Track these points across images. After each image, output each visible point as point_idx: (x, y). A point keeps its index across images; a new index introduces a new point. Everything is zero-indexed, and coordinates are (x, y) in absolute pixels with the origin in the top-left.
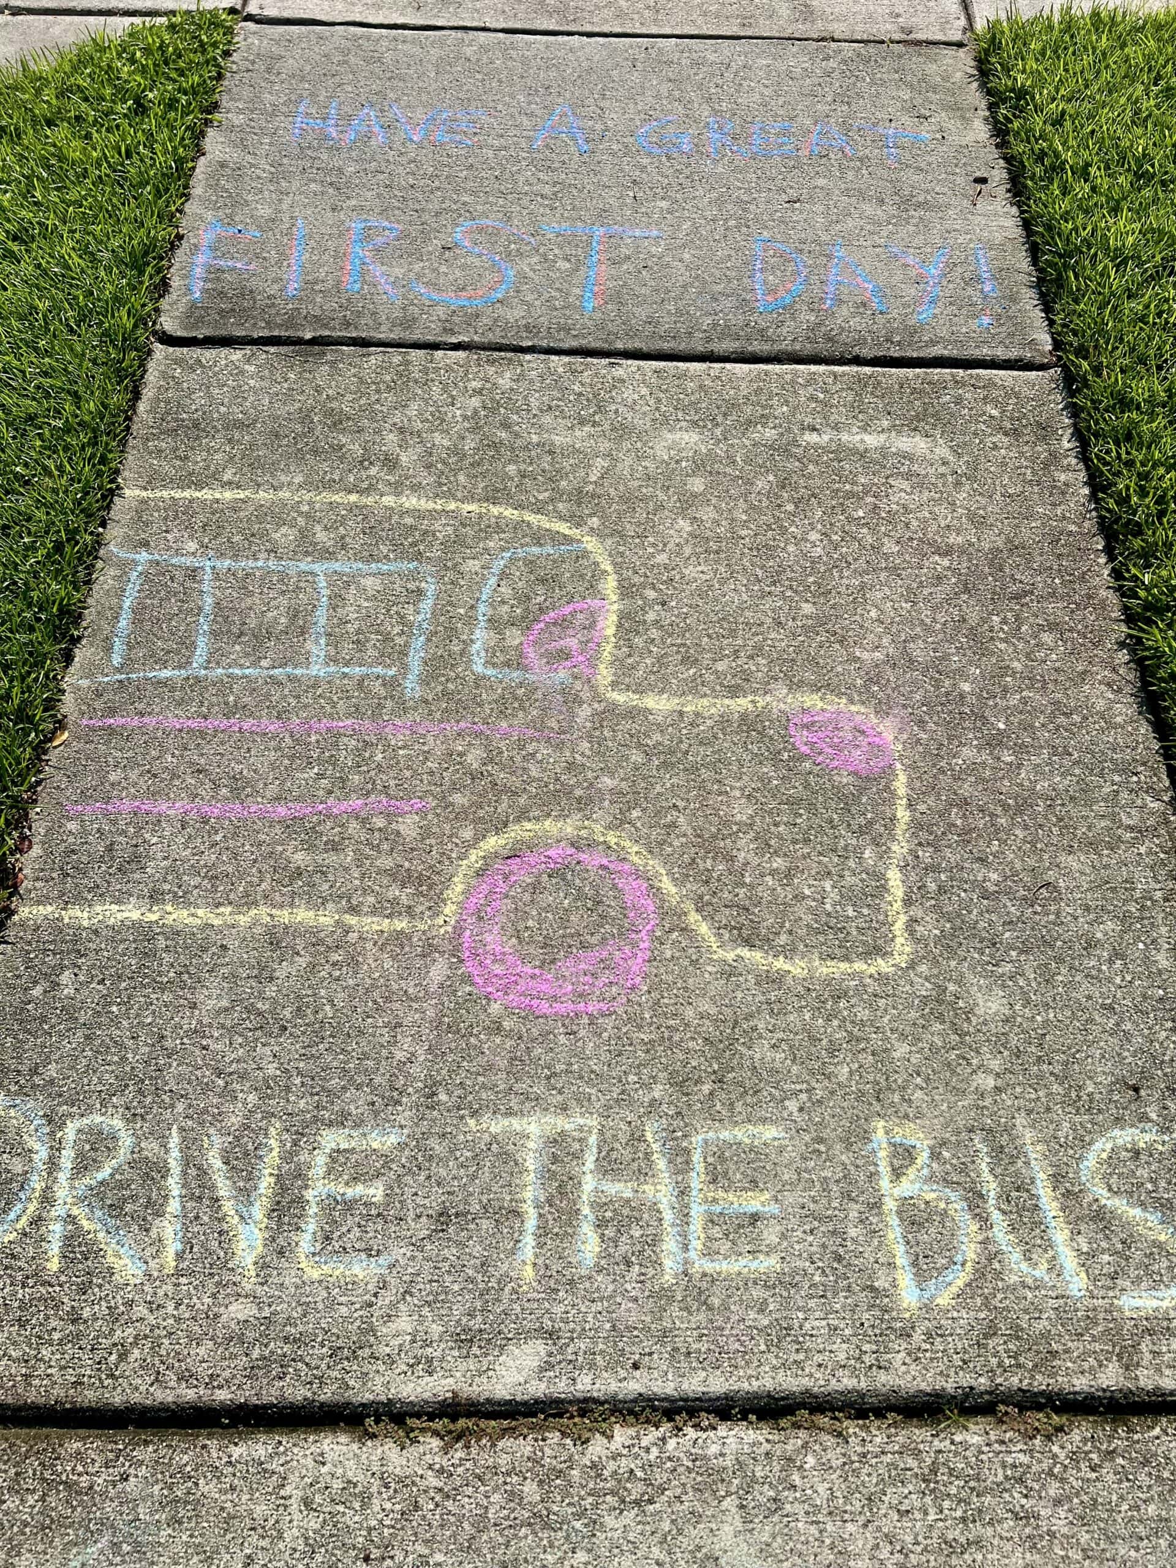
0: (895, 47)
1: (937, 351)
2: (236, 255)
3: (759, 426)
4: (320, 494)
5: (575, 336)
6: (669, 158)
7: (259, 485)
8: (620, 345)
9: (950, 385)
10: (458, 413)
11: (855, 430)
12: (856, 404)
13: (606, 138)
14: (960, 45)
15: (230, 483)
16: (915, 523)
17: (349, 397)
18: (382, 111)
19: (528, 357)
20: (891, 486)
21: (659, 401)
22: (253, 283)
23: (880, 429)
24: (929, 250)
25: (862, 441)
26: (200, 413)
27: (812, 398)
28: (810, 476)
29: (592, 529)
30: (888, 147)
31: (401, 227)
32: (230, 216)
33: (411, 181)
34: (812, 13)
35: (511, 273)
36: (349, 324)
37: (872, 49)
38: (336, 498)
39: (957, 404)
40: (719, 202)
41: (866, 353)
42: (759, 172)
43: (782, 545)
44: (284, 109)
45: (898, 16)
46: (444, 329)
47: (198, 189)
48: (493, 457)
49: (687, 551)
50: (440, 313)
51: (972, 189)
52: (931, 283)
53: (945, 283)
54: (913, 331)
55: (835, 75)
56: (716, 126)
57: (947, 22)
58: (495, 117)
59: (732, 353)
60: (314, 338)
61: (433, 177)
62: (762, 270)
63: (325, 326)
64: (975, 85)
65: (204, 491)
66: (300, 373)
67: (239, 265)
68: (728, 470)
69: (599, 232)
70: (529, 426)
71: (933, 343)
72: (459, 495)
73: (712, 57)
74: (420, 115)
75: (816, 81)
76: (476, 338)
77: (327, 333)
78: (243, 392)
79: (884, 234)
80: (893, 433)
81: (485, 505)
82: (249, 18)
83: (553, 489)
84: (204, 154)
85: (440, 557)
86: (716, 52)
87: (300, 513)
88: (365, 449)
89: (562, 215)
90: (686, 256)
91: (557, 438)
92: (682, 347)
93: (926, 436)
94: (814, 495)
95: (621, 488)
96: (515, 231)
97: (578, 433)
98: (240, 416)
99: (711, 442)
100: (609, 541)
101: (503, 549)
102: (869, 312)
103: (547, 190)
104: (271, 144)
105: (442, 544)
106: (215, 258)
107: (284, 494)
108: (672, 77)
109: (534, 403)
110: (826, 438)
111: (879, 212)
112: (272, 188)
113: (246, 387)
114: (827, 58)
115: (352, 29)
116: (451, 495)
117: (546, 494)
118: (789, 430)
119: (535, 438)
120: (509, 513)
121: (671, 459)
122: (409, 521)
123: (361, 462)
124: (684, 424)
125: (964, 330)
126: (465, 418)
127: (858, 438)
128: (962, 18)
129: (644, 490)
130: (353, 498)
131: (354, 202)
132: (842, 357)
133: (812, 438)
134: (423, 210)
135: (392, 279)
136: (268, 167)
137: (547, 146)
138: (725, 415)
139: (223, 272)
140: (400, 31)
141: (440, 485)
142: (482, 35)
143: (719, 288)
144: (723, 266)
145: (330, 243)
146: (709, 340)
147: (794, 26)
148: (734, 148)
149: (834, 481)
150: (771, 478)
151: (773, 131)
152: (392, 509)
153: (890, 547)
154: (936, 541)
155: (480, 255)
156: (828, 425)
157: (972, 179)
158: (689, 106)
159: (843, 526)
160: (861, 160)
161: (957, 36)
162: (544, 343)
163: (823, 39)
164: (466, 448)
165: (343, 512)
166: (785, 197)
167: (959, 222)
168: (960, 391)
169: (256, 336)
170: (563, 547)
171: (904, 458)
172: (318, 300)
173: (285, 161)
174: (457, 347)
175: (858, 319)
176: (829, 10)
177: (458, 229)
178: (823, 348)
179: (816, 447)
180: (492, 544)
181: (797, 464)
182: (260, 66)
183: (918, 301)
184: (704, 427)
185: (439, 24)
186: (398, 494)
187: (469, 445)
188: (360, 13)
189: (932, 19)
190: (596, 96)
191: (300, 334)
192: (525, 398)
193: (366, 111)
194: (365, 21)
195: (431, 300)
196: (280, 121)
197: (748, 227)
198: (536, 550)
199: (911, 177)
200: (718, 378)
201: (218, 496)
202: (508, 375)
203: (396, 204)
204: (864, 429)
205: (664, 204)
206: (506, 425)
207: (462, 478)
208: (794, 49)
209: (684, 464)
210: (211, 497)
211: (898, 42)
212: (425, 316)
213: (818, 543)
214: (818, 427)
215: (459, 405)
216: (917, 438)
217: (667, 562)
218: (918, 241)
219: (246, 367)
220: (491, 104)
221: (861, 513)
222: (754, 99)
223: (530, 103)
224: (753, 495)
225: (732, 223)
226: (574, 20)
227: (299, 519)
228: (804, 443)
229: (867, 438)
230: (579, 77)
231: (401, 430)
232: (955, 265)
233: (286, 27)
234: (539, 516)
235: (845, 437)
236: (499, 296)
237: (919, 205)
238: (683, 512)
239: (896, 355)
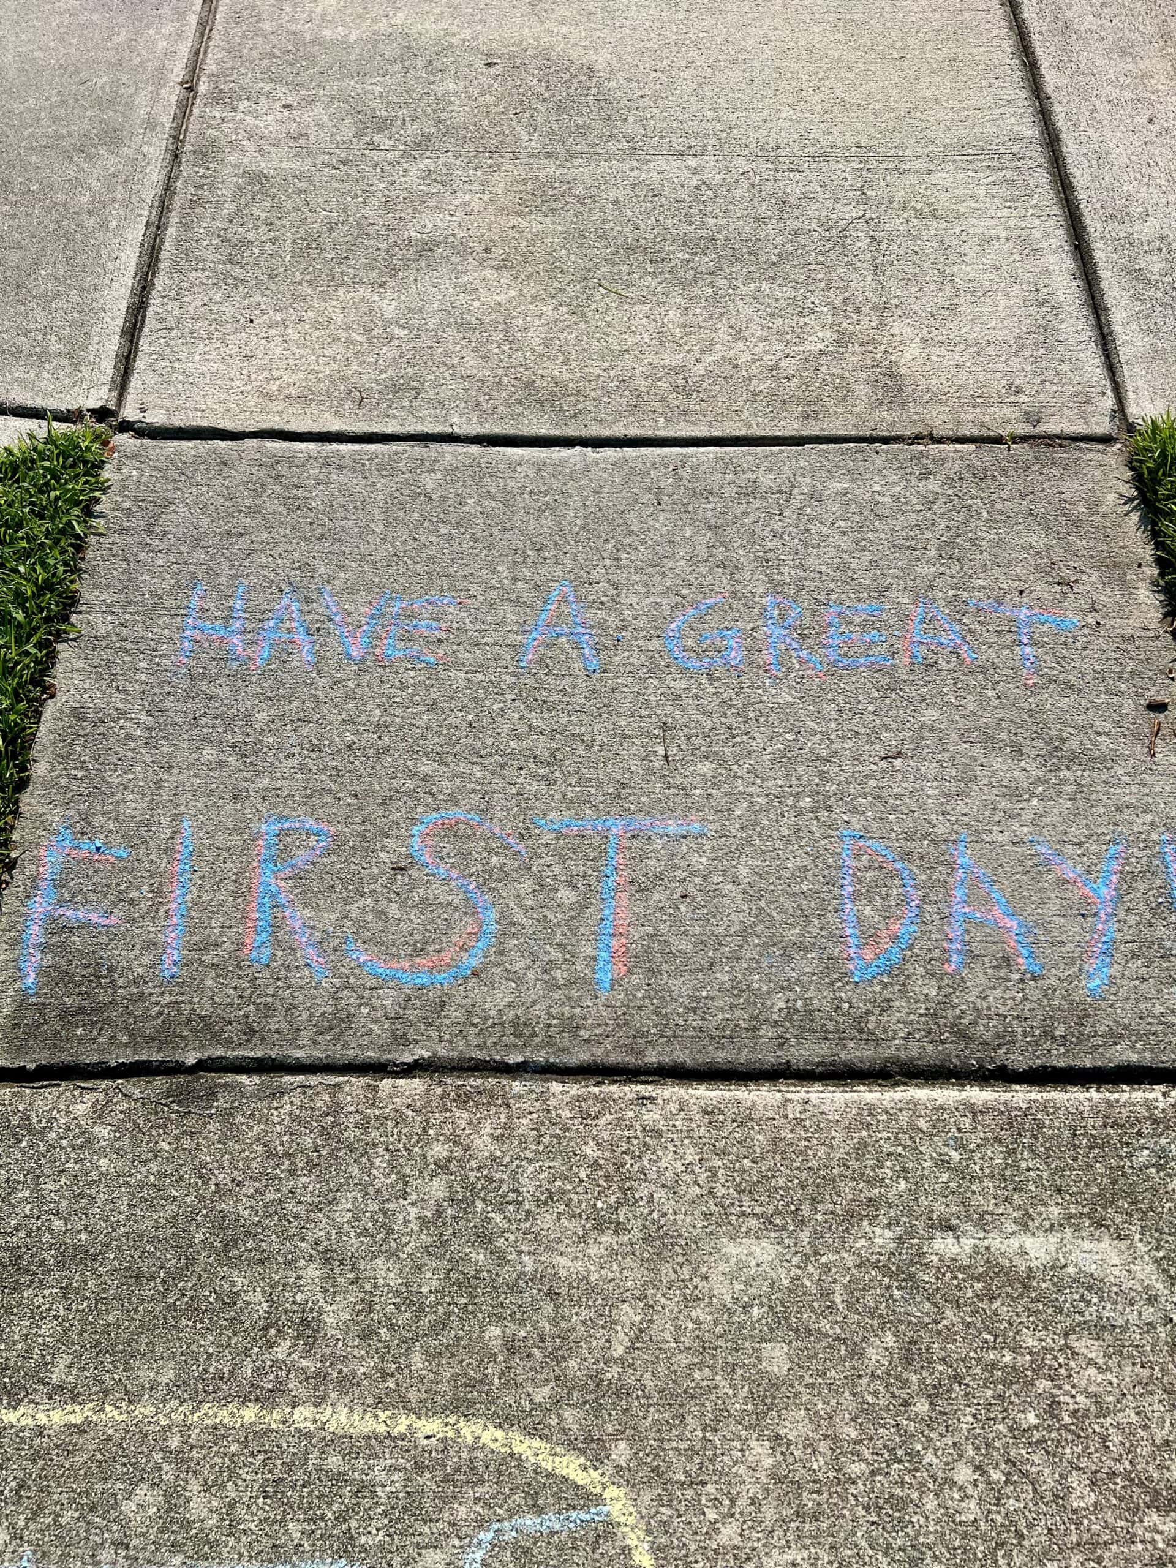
0: (1020, 449)
1: (1123, 1054)
2: (92, 897)
3: (865, 1223)
4: (198, 1408)
5: (586, 1041)
6: (711, 678)
7: (106, 1392)
8: (652, 1058)
9: (1147, 1127)
10: (414, 1211)
11: (1010, 1227)
12: (1008, 1173)
13: (623, 643)
14: (1106, 440)
15: (61, 1388)
16: (1115, 1437)
17: (250, 1188)
18: (308, 600)
19: (517, 1087)
20: (1074, 1353)
21: (713, 1173)
22: (117, 953)
23: (1047, 1224)
24: (1094, 848)
25: (1023, 1253)
26: (22, 1234)
27: (942, 1163)
28: (949, 1335)
29: (619, 1469)
30: (1021, 643)
31: (333, 830)
32: (85, 817)
33: (350, 737)
34: (900, 391)
35: (493, 915)
36: (251, 1032)
37: (987, 455)
38: (223, 1416)
39: (1160, 1168)
40: (786, 761)
41: (1017, 1060)
42: (840, 699)
43: (915, 1496)
44: (170, 603)
45: (1019, 391)
46: (394, 1037)
47: (40, 769)
48: (464, 1309)
49: (769, 1513)
50: (388, 1003)
51: (1145, 721)
52: (1102, 915)
53: (1121, 914)
54: (1081, 1013)
55: (940, 506)
56: (777, 612)
57: (1088, 401)
58: (467, 609)
59: (818, 1064)
60: (200, 1061)
61: (380, 728)
62: (855, 897)
63: (216, 1038)
64: (1135, 516)
65: (22, 1410)
66: (177, 1139)
67: (94, 918)
68: (825, 1325)
69: (617, 827)
70: (520, 1236)
71: (1113, 1037)
72: (413, 1396)
73: (766, 479)
74: (362, 606)
75: (913, 518)
76: (441, 1051)
77: (220, 1052)
78: (90, 1185)
79: (1027, 816)
80: (1068, 1232)
81: (452, 1420)
82: (125, 427)
83: (557, 1378)
84: (52, 696)
85: (381, 1546)
86: (770, 470)
87: (167, 1452)
88: (271, 1301)
89: (564, 795)
90: (743, 871)
91: (563, 1261)
92: (743, 1057)
93: (1119, 1238)
94: (957, 1379)
95: (662, 1371)
96: (497, 831)
97: (593, 1250)
98: (84, 1236)
99: (795, 1260)
100: (647, 1496)
101: (481, 1524)
102: (1016, 976)
103: (543, 746)
104: (149, 671)
105: (385, 1514)
106: (60, 903)
107: (144, 1410)
108: (713, 522)
109: (528, 1187)
110: (968, 1243)
111: (1016, 774)
112: (148, 758)
113: (94, 1175)
114: (925, 476)
115: (269, 444)
116: (399, 1401)
117: (546, 1390)
118: (910, 1231)
119: (529, 1264)
120: (492, 1437)
121: (736, 1300)
122: (334, 1461)
123: (265, 1329)
124: (753, 1222)
125: (1158, 1009)
126: (423, 1222)
127: (1015, 1243)
128: (1109, 393)
129: (697, 1375)
130: (250, 1413)
131: (265, 782)
132: (981, 1067)
133: (944, 1246)
134: (366, 793)
135: (318, 935)
136: (143, 717)
137: (541, 661)
138: (814, 1202)
139: (71, 930)
140: (335, 446)
141: (385, 1375)
142: (448, 448)
143: (792, 934)
144: (797, 889)
145: (229, 865)
146: (781, 1042)
147: (875, 416)
148: (804, 654)
149: (986, 1347)
150: (890, 1340)
151: (856, 619)
152: (309, 1435)
153: (1082, 1497)
154: (1150, 1479)
155: (447, 881)
156: (969, 1217)
157: (1144, 703)
158: (737, 577)
159: (1006, 1446)
160: (983, 670)
161: (1104, 426)
162: (540, 1057)
163: (917, 439)
164: (425, 1290)
165: (234, 1448)
166: (879, 749)
167: (1134, 789)
168: (1163, 1141)
169: (113, 1064)
170: (574, 1515)
171: (1089, 1288)
172: (209, 983)
173: (169, 703)
174: (410, 1070)
175: (998, 992)
176: (923, 383)
177: (415, 830)
178: (954, 1053)
179: (953, 1266)
180: (462, 1511)
181: (927, 1306)
182: (138, 521)
183: (1085, 951)
184: (783, 1228)
185: (389, 430)
186: (319, 1402)
187: (429, 1282)
188: (280, 413)
189: (1066, 397)
190: (608, 562)
191: (179, 1056)
192: (513, 1176)
193: (286, 601)
194: (287, 427)
195: (376, 976)
196: (163, 623)
197: (829, 808)
198: (530, 1522)
199: (1056, 702)
200: (800, 1122)
201: (42, 1419)
202: (487, 1128)
203: (328, 784)
204: (1024, 1224)
205: (707, 768)
206: (484, 1238)
207: (417, 1359)
208: (880, 460)
209: (756, 1312)
210: (30, 1422)
211: (1023, 439)
212: (365, 1011)
213: (970, 1490)
214: (955, 1222)
215: (414, 1197)
216: (1106, 1243)
217: (737, 1541)
218: (1076, 831)
219: (97, 1129)
220: (462, 584)
221: (1032, 1419)
222: (826, 558)
223: (515, 579)
224: (864, 1381)
225: (806, 802)
226: (574, 416)
227: (166, 1467)
228: (935, 1258)
229: (1029, 1243)
230: (584, 526)
231: (326, 1257)
232: (1134, 878)
233: (176, 443)
234: (537, 1443)
235: (995, 1242)
236: (475, 962)
237: (1074, 757)
238: (757, 1422)
239: (1061, 1064)
